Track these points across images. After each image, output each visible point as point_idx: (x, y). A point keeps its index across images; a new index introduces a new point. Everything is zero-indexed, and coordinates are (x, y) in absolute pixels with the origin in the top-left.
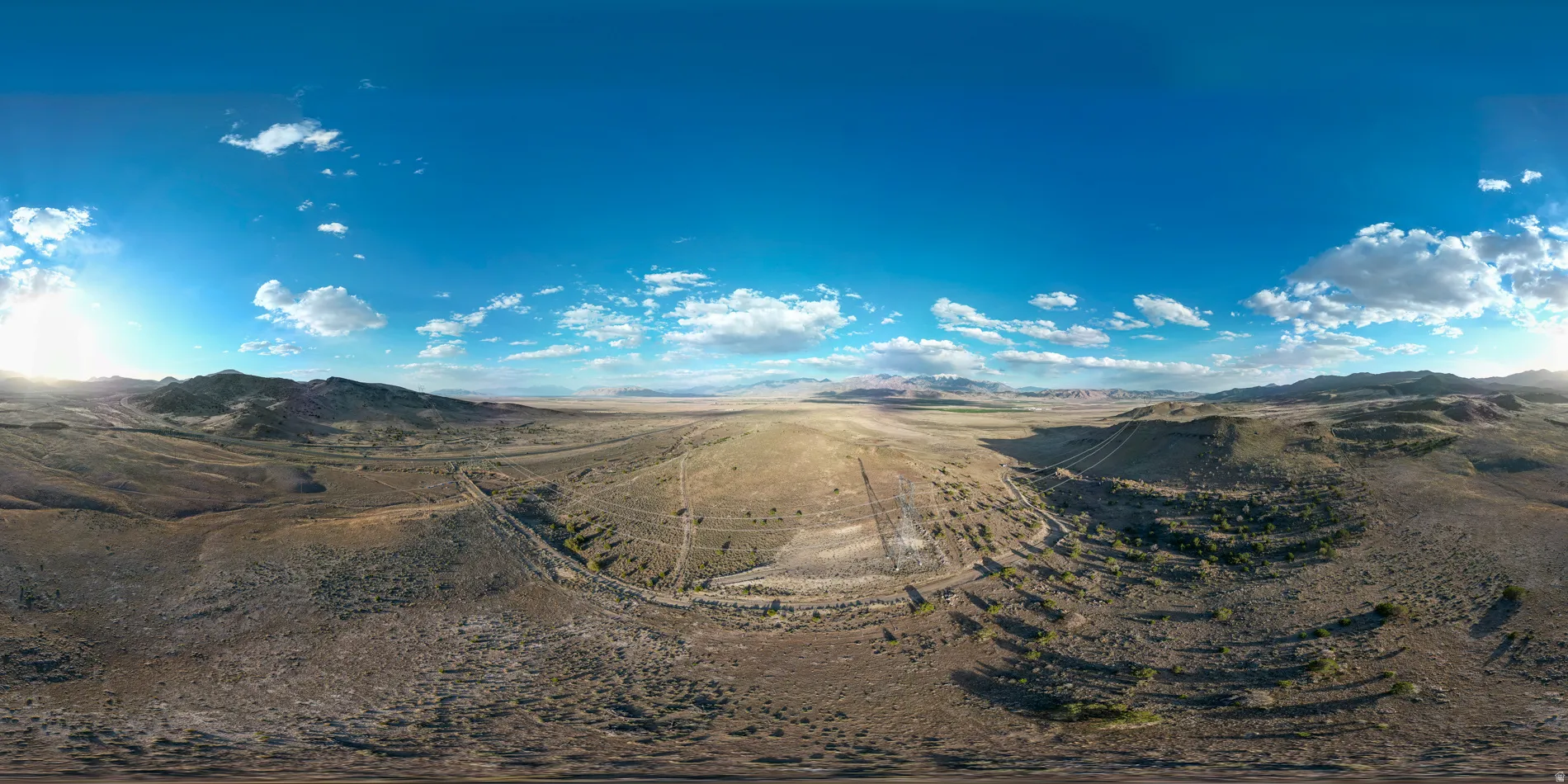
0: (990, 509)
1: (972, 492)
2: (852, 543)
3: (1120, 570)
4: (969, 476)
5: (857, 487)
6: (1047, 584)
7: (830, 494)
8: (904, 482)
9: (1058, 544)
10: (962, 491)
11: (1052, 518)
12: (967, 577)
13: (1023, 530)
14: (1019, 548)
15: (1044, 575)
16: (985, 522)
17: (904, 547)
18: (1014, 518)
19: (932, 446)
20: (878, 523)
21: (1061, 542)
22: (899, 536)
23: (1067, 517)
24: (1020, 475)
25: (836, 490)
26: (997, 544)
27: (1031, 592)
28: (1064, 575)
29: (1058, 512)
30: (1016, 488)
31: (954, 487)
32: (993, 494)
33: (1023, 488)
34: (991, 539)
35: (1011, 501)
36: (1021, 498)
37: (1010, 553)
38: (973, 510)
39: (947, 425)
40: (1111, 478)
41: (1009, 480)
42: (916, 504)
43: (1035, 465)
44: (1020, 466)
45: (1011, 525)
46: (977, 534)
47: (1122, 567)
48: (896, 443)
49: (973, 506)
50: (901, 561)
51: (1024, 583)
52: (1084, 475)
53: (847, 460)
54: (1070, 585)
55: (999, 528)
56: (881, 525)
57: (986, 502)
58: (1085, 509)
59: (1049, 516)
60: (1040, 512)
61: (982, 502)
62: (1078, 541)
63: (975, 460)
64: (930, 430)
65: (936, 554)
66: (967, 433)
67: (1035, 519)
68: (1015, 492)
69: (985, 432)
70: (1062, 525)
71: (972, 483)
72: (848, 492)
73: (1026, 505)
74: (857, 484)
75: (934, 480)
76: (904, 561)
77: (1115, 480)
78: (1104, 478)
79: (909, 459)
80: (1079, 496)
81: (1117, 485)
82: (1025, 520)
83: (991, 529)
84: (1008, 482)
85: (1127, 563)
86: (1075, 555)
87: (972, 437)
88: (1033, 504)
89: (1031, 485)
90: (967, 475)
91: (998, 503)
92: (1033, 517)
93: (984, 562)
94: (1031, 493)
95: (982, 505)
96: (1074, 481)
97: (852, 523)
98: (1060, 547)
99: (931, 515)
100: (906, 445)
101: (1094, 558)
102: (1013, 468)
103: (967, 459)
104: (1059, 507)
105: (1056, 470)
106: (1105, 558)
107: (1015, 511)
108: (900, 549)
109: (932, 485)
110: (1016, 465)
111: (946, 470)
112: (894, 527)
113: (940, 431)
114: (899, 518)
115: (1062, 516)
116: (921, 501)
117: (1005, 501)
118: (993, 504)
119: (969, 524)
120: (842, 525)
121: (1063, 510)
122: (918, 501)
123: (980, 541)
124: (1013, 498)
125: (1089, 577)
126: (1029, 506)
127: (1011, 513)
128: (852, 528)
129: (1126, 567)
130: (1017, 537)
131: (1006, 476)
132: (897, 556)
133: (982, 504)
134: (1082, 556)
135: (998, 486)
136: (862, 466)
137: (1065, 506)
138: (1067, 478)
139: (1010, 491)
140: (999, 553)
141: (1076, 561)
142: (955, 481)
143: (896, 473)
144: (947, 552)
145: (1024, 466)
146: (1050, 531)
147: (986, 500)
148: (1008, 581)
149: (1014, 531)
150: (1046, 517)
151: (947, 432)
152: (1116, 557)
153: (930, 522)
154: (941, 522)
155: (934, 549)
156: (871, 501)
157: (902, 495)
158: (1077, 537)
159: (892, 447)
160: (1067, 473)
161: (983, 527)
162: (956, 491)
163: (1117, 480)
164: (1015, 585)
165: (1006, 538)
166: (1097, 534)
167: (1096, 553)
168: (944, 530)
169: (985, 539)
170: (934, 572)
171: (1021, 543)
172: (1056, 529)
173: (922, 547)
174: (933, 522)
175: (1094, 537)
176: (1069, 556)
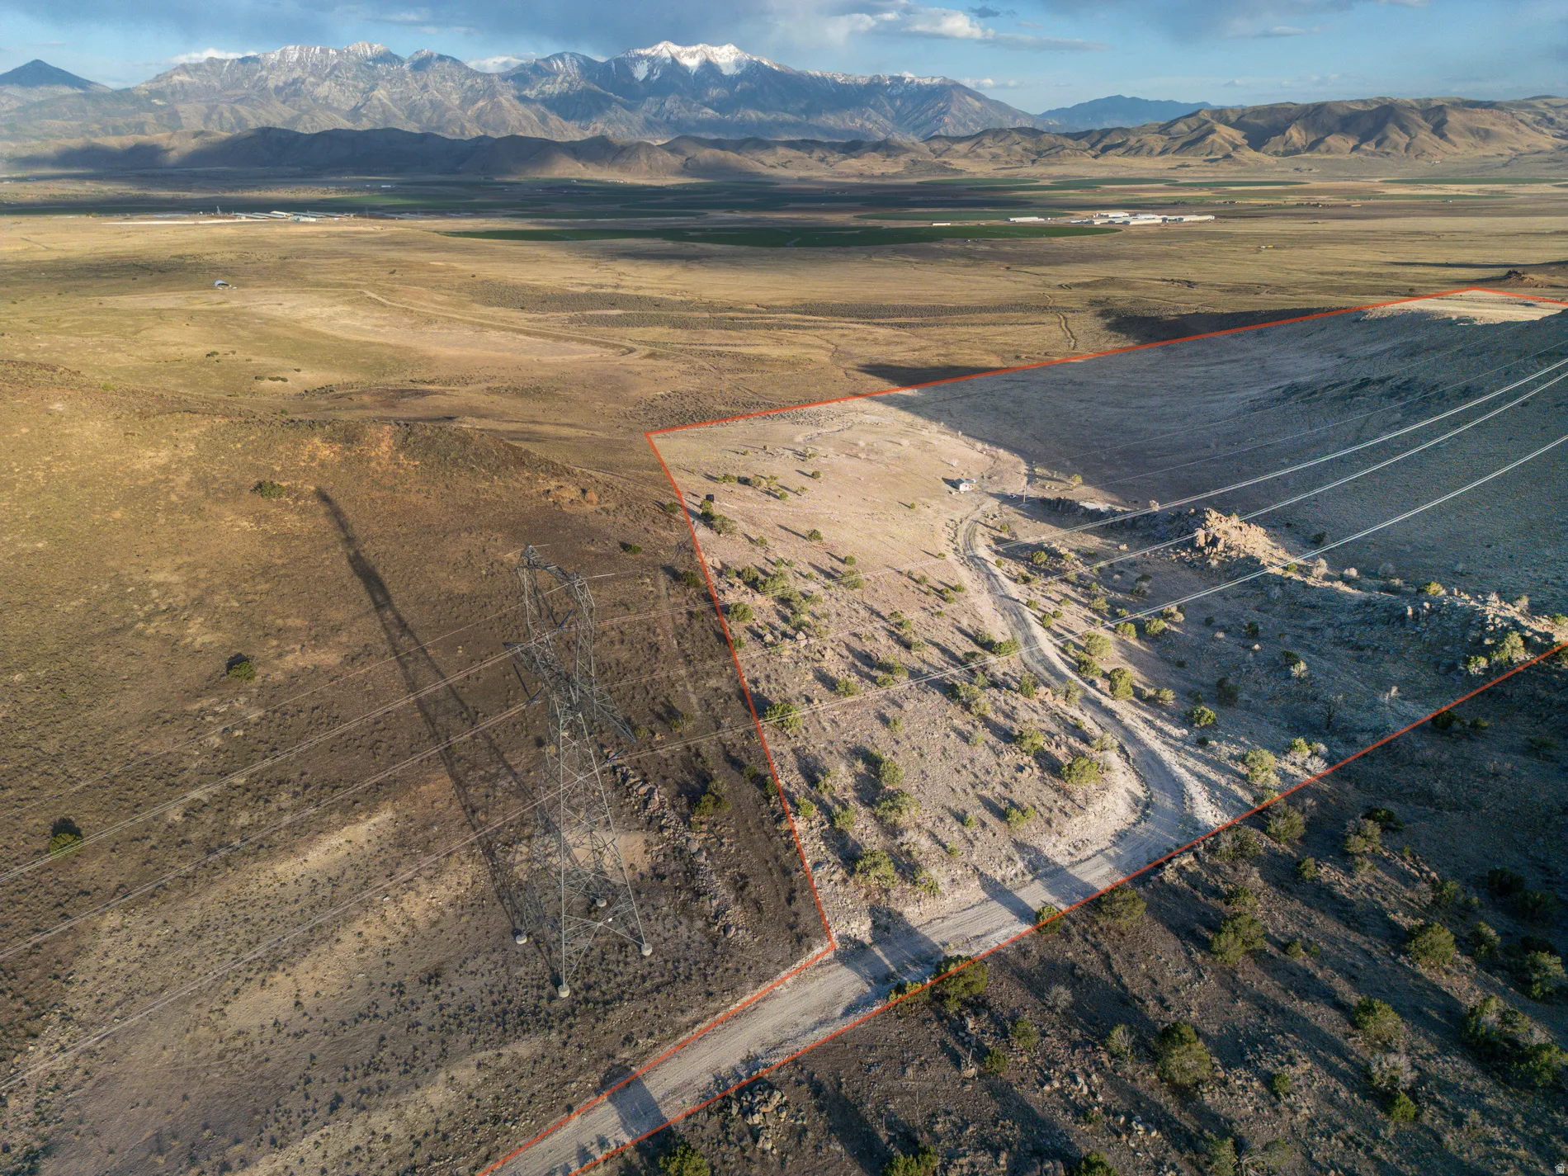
0: (902, 684)
1: (827, 604)
2: (366, 906)
3: (1412, 1093)
4: (814, 535)
5: (336, 629)
6: (1099, 1068)
7: (211, 686)
8: (543, 577)
9: (1169, 874)
10: (785, 601)
11: (1156, 745)
12: (814, 1001)
13: (1030, 786)
14: (1009, 872)
15: (1091, 1020)
16: (880, 742)
17: (574, 876)
18: (994, 728)
19: (651, 406)
20: (460, 783)
21: (1181, 870)
22: (550, 828)
23: (1225, 750)
24: (1032, 532)
25: (237, 662)
26: (925, 843)
27: (1038, 1098)
28: (1169, 1035)
29: (1187, 720)
30: (1014, 590)
31: (753, 584)
32: (914, 616)
33: (1045, 592)
34: (903, 820)
35: (989, 646)
36: (1030, 640)
37: (974, 891)
38: (830, 683)
39: (710, 307)
40: (1480, 592)
41: (983, 552)
42: (603, 669)
43: (1106, 484)
44: (1033, 492)
45: (984, 756)
46: (850, 794)
47: (1423, 1078)
48: (481, 401)
49: (833, 665)
50: (573, 944)
51: (1018, 1045)
52: (1338, 561)
53: (262, 504)
54: (1185, 1094)
55: (939, 770)
56: (476, 793)
57: (884, 648)
58: (1311, 729)
59: (1147, 736)
60: (1110, 713)
61: (868, 646)
62: (1255, 879)
63: (843, 461)
64: (635, 332)
65: (698, 894)
66: (807, 337)
67: (1086, 739)
68: (1010, 607)
69: (882, 333)
70: (1194, 788)
71: (827, 563)
72: (295, 660)
73: (1051, 669)
74: (338, 616)
75: (667, 557)
76: (584, 943)
77: (1494, 608)
78: (1436, 589)
79: (555, 471)
80: (1292, 660)
81: (1502, 634)
82: (1041, 741)
83: (903, 773)
84: (974, 562)
85: (1454, 1068)
86: (1231, 947)
87: (823, 357)
88: (1080, 667)
89: (1081, 583)
90: (804, 528)
91: (934, 656)
92: (1076, 730)
93: (875, 926)
94: (1074, 617)
95: (869, 665)
96: (1281, 582)
97: (350, 810)
98: (1173, 890)
99: (669, 715)
100: (533, 408)
101: (1307, 987)
102: (1006, 499)
103: (803, 456)
104: (1192, 696)
105: (1200, 520)
106: (1354, 998)
107: (1001, 697)
108: (564, 891)
109: (663, 580)
110: (1019, 485)
111: (716, 509)
112: (525, 792)
113: (682, 335)
114: (540, 743)
115: (1202, 742)
116: (625, 656)
117: (965, 646)
118: (911, 659)
119: (817, 747)
120: (306, 832)
121: (1209, 713)
122: (610, 657)
123: (861, 826)
124: (998, 638)
125: (1269, 1080)
126: (1061, 677)
127: (985, 700)
128: (348, 832)
129: (1445, 1087)
130: (1003, 815)
131: (971, 536)
132: (555, 925)
133: (867, 659)
134: (1257, 956)
135: (936, 577)
136: (343, 526)
137: (1224, 696)
138: (1252, 563)
139: (984, 604)
140: (933, 889)
141: (1231, 983)
142: (755, 559)
143: (500, 538)
144: (740, 885)
145: (1052, 491)
146: (1144, 807)
147: (883, 639)
148: (958, 1028)
149: (994, 791)
150: (1130, 735)
151: (714, 338)
152: (1412, 1013)
153: (670, 748)
154: (707, 745)
155: (692, 871)
156: (413, 687)
157: (543, 639)
158: (1256, 860)
159: (467, 424)
160: (1254, 541)
161: (873, 762)
162: (760, 600)
163: (1512, 612)
164: (981, 1054)
165: (961, 818)
166: (1346, 861)
167: (1322, 959)
168: (722, 784)
169: (880, 820)
170: (697, 985)
171: (1020, 846)
172: (1169, 804)
173: (644, 865)
174: (678, 747)
175: (1328, 873)
176: (1205, 945)
